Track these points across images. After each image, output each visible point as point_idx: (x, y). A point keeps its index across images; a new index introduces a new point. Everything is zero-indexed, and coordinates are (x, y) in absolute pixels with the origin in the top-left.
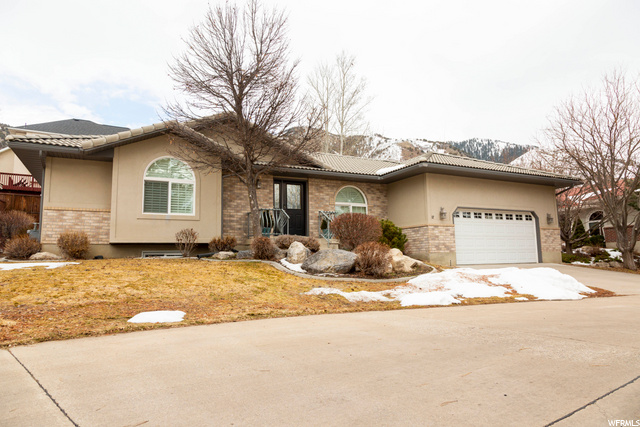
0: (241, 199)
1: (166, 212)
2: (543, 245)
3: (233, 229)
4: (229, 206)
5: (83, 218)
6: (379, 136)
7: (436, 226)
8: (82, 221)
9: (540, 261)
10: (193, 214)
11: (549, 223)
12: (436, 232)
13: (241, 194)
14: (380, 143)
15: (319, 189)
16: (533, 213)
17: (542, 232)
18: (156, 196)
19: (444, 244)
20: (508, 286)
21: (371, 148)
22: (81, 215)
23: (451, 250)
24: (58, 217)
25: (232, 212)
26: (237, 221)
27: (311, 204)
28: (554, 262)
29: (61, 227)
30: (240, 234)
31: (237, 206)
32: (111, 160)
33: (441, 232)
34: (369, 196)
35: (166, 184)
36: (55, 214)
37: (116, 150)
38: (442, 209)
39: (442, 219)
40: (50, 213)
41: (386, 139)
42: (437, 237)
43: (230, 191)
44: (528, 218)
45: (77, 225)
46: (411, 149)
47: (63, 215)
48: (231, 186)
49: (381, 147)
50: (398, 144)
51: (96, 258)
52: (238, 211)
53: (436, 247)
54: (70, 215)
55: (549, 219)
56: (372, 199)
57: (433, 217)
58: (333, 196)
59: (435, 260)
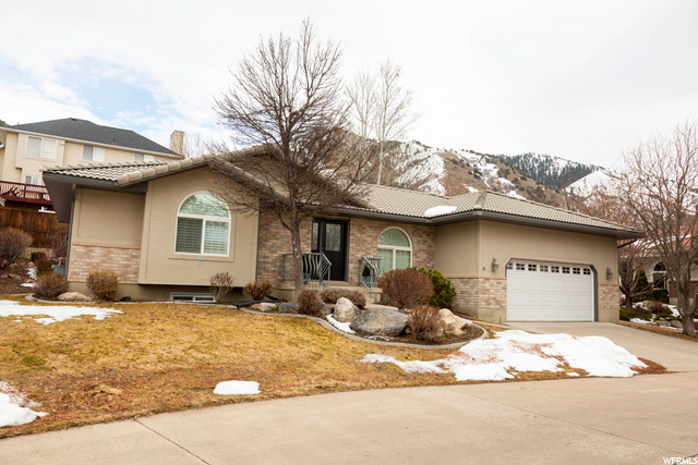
0: (277, 239)
1: (199, 251)
2: (600, 302)
3: (267, 271)
4: (265, 246)
5: (112, 255)
6: (418, 143)
7: (487, 279)
8: (110, 259)
9: (596, 319)
10: (228, 255)
11: (608, 279)
12: (487, 285)
13: (277, 233)
14: (418, 152)
15: (361, 230)
16: (592, 267)
17: (600, 288)
18: (189, 235)
19: (494, 299)
20: (560, 358)
21: (407, 157)
22: (109, 252)
23: (501, 305)
24: (85, 254)
25: (267, 253)
26: (272, 263)
27: (352, 246)
28: (611, 322)
29: (88, 264)
30: (275, 277)
31: (272, 246)
32: (144, 194)
33: (492, 285)
34: (415, 240)
35: (200, 221)
36: (83, 250)
37: (150, 184)
38: (494, 260)
39: (493, 271)
40: (78, 249)
41: (426, 148)
42: (488, 290)
43: (266, 229)
44: (587, 272)
45: (105, 262)
46: (455, 162)
47: (91, 251)
48: (267, 224)
49: (418, 157)
50: (441, 155)
51: (124, 299)
52: (273, 252)
53: (486, 301)
54: (98, 252)
55: (609, 274)
56: (418, 242)
57: (484, 269)
58: (376, 238)
59: (483, 316)
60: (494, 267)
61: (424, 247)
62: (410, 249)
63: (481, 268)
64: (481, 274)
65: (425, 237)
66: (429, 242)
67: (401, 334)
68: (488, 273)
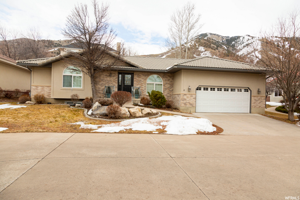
0: (103, 81)
1: (71, 87)
2: (252, 104)
3: (100, 93)
4: (99, 84)
5: (44, 89)
6: (249, 36)
7: (185, 95)
8: (44, 90)
9: (250, 112)
10: (82, 88)
11: (258, 94)
12: (185, 97)
13: (104, 79)
14: (249, 40)
15: (139, 76)
16: (248, 88)
17: (252, 98)
18: (67, 81)
19: (189, 103)
21: (243, 43)
22: (44, 88)
23: (193, 106)
24: (36, 89)
25: (100, 87)
26: (102, 90)
27: (135, 83)
28: (259, 114)
29: (37, 92)
30: (103, 95)
31: (102, 84)
32: (51, 68)
33: (188, 97)
34: (164, 79)
35: (71, 76)
36: (35, 87)
37: (53, 64)
38: (189, 87)
40: (33, 87)
41: (253, 37)
42: (185, 99)
43: (99, 78)
44: (246, 90)
45: (42, 91)
46: (267, 43)
47: (38, 88)
48: (99, 76)
49: (250, 42)
50: (259, 40)
51: (48, 103)
52: (102, 86)
53: (184, 104)
54: (40, 88)
55: (259, 92)
56: (166, 80)
57: (184, 90)
58: (145, 79)
59: (183, 110)
60: (189, 90)
61: (168, 82)
62: (162, 83)
63: (182, 90)
64: (182, 92)
65: (169, 78)
66: (171, 80)
67: (105, 116)
68: (186, 92)
